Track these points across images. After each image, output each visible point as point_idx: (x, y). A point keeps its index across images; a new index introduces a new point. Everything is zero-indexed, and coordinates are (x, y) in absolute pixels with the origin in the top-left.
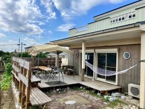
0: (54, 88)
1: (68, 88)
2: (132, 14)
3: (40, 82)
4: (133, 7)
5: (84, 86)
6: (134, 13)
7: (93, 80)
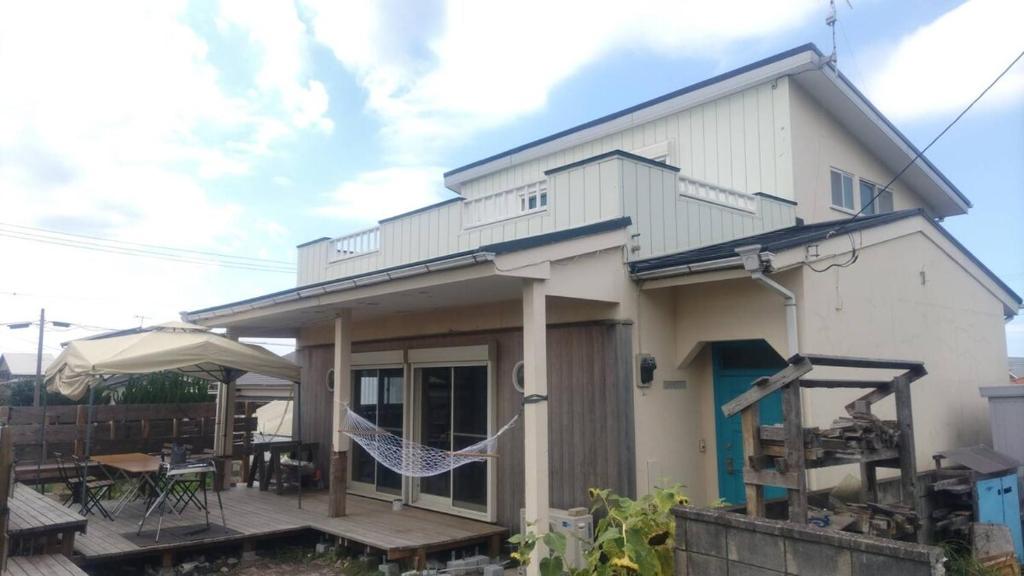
0: (167, 560)
1: (248, 556)
2: (537, 192)
3: (80, 527)
4: (538, 159)
5: (330, 539)
6: (543, 187)
7: (397, 506)
